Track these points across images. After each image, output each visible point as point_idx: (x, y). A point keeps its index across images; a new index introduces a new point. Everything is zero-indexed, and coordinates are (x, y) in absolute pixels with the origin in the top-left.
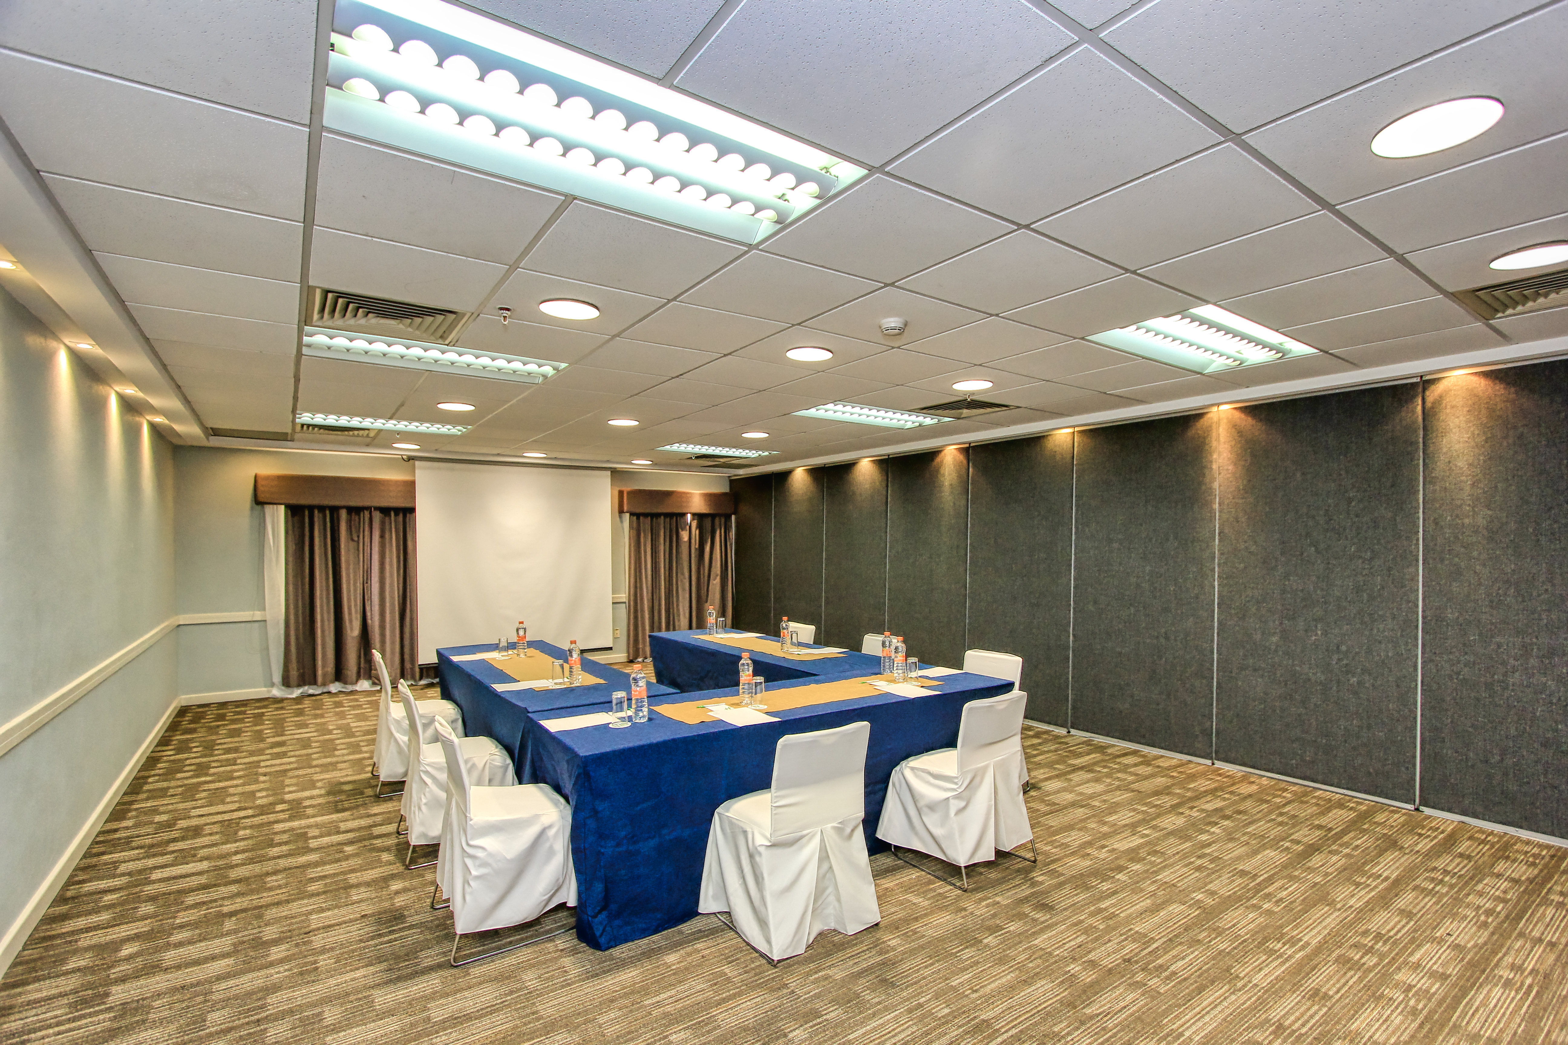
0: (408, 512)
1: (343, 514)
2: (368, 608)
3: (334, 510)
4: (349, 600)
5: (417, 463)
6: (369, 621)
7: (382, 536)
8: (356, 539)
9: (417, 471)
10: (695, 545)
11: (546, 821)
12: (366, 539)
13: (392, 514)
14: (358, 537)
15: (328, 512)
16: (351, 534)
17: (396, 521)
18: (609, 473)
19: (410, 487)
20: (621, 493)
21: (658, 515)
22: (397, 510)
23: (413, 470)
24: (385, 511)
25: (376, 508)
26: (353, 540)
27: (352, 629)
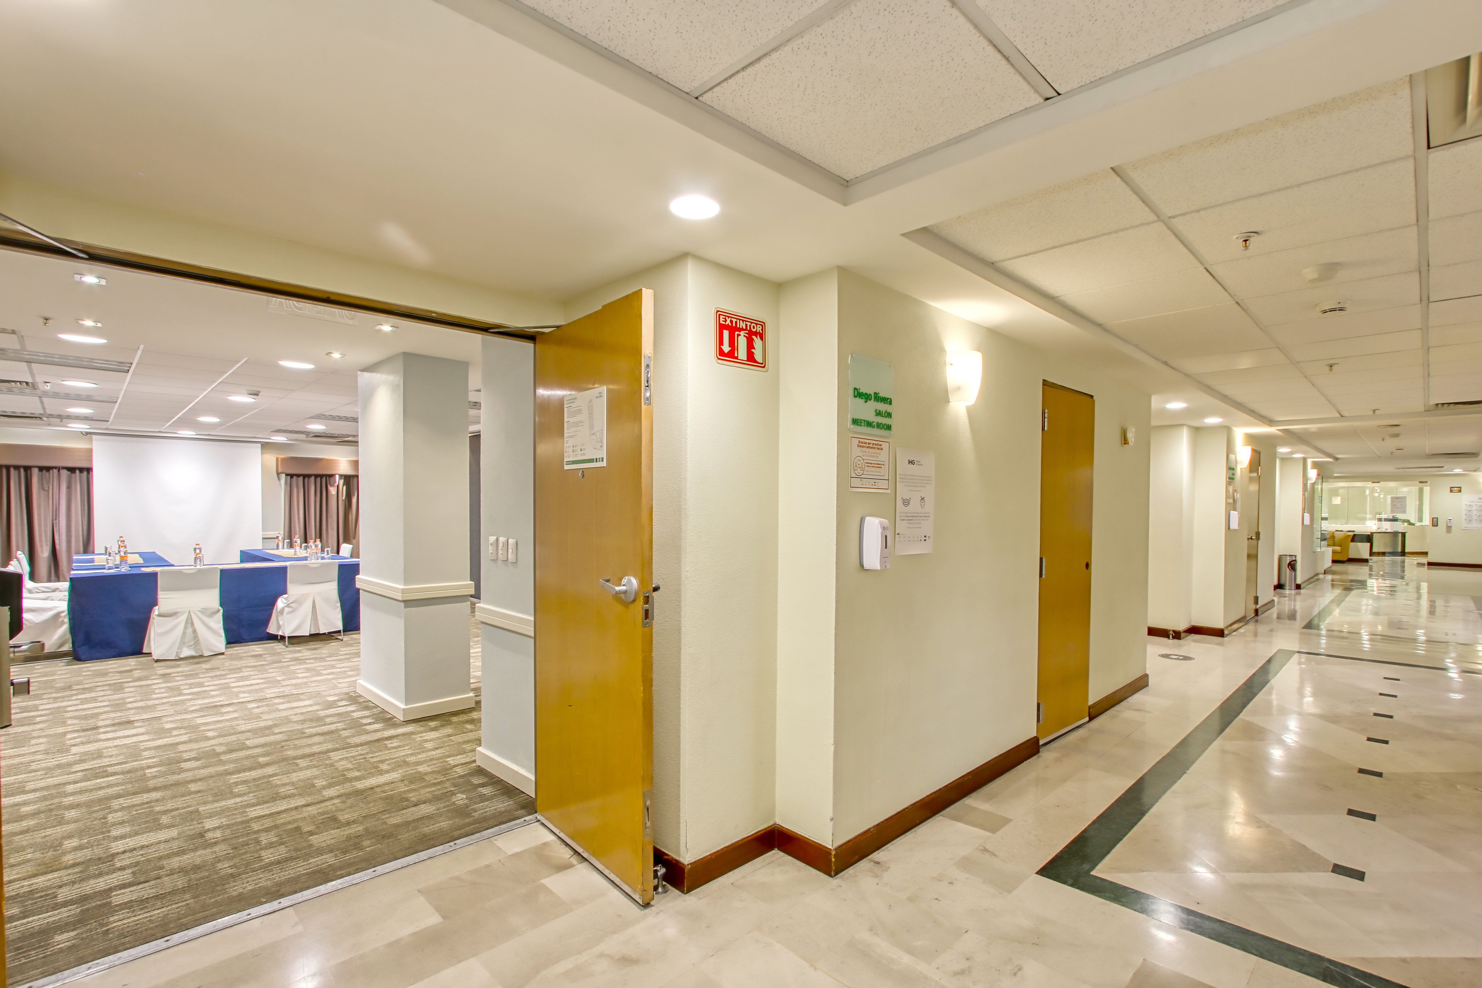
0: (89, 470)
1: (35, 471)
2: (56, 537)
3: (27, 469)
4: (40, 530)
5: (94, 437)
6: (57, 547)
7: (69, 487)
8: (47, 489)
9: (94, 442)
10: (343, 496)
11: (60, 609)
12: (55, 490)
13: (77, 471)
14: (49, 488)
15: (22, 470)
16: (42, 484)
17: (80, 477)
18: (260, 445)
19: (90, 451)
20: (277, 459)
21: (309, 476)
22: (81, 470)
23: (91, 440)
24: (72, 470)
25: (64, 468)
26: (43, 489)
27: (42, 552)
